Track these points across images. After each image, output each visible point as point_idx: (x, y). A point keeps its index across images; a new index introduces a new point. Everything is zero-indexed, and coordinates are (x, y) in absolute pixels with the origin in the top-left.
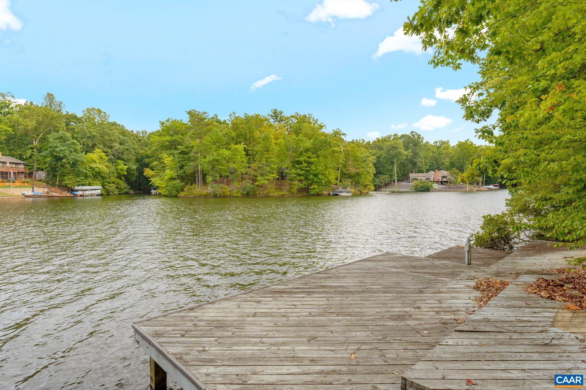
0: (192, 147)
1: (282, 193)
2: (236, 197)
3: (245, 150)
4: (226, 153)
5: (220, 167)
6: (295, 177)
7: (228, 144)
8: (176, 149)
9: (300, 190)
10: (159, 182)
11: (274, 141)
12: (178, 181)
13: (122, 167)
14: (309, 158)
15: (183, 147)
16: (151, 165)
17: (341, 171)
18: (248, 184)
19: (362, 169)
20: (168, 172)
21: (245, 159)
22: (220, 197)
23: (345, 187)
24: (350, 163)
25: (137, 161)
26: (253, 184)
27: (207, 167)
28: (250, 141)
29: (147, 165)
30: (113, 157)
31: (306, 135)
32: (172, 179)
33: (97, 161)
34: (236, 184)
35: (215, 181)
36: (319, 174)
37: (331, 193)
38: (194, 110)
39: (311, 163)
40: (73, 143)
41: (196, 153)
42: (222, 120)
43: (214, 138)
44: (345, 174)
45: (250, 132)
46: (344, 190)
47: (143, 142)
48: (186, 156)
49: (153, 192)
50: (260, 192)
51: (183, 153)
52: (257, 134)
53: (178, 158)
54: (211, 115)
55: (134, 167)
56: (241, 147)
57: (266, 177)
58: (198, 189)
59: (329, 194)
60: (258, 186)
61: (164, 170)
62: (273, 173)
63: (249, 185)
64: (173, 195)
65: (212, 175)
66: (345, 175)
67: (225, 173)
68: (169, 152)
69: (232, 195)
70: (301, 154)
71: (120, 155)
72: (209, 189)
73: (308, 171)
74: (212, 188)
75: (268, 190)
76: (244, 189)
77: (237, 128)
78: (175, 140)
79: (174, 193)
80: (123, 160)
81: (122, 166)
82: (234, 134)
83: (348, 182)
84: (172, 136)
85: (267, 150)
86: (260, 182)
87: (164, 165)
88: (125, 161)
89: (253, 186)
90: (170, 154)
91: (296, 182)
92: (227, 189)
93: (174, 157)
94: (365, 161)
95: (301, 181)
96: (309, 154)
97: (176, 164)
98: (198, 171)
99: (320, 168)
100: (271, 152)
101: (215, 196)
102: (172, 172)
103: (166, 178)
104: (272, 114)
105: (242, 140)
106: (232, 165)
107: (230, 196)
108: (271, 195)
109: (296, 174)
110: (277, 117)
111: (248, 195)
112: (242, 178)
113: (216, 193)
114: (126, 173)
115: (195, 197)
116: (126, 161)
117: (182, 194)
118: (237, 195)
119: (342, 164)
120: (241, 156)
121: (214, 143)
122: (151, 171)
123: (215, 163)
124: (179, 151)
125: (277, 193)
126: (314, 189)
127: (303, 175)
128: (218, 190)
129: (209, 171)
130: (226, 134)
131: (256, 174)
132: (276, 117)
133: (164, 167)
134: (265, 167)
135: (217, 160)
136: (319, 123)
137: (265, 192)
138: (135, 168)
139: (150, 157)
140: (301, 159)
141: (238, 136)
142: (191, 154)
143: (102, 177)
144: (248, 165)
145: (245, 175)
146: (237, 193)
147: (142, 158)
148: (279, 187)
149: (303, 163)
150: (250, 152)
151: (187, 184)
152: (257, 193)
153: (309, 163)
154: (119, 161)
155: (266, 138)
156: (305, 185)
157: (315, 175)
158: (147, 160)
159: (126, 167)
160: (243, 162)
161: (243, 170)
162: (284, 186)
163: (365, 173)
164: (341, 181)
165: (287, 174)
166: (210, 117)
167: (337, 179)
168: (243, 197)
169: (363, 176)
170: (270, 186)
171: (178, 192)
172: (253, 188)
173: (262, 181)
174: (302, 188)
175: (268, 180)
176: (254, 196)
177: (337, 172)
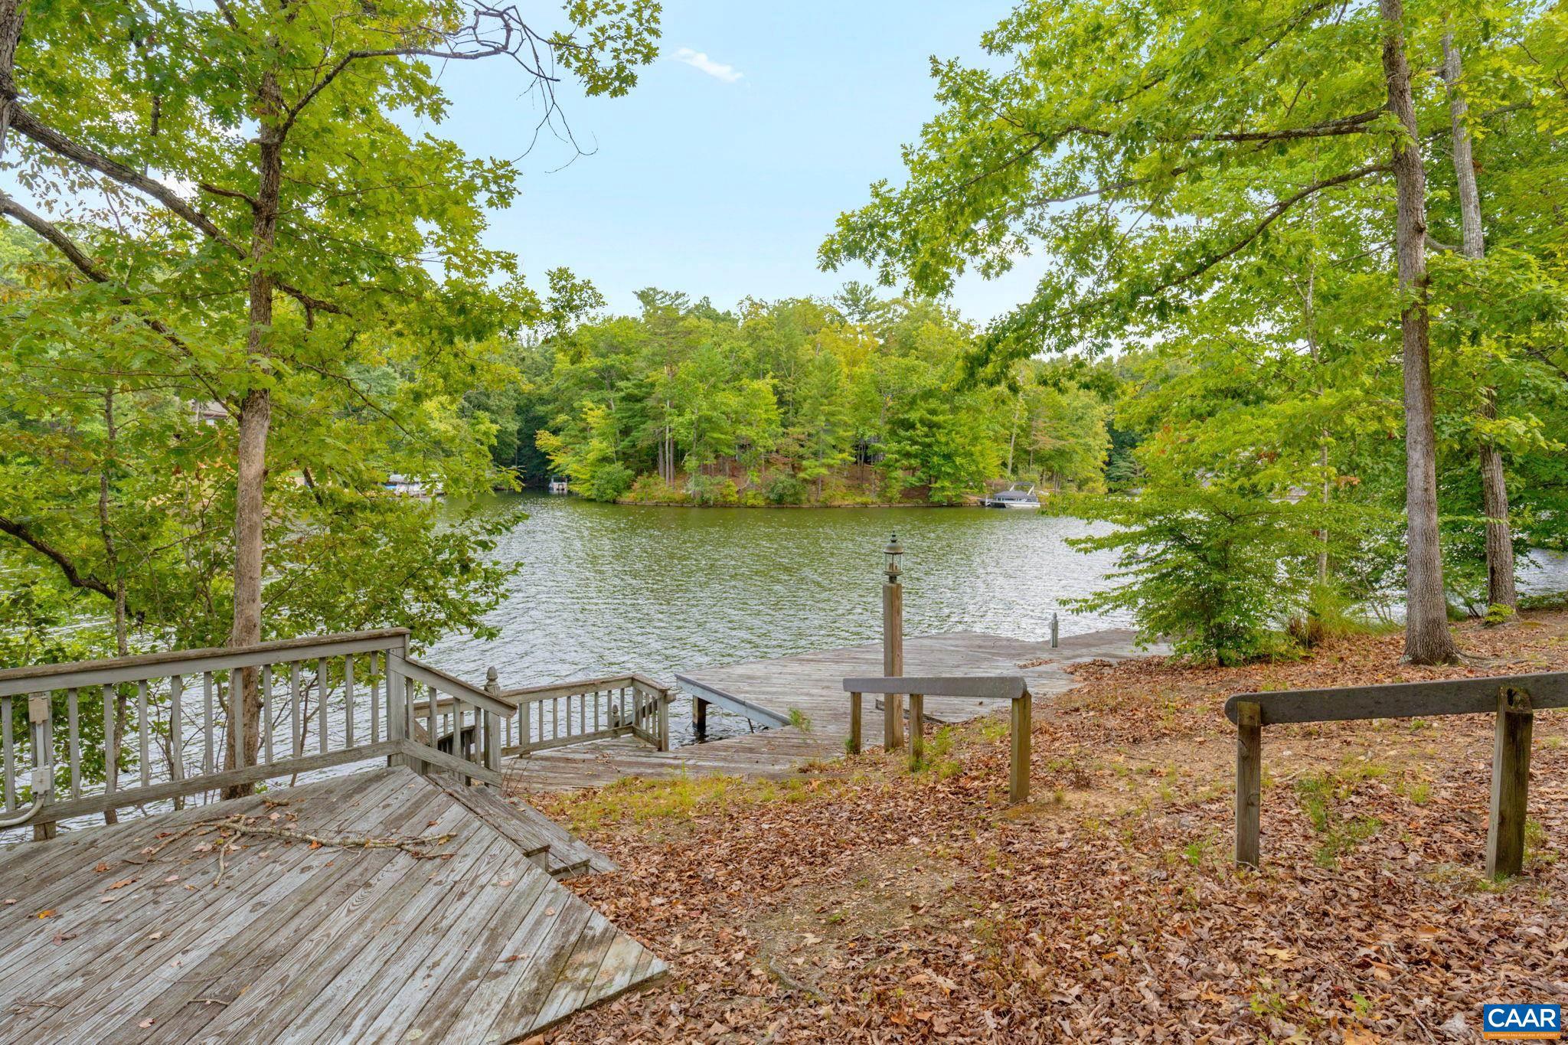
0: (653, 385)
1: (864, 499)
2: (753, 507)
3: (776, 391)
4: (730, 400)
5: (716, 435)
6: (897, 461)
7: (736, 376)
8: (612, 386)
9: (908, 493)
10: (575, 466)
11: (846, 370)
12: (618, 466)
13: (488, 426)
14: (933, 412)
15: (629, 384)
16: (551, 423)
17: (1017, 444)
18: (780, 476)
19: (1072, 440)
20: (595, 443)
21: (775, 415)
22: (715, 506)
23: (1022, 487)
24: (1040, 423)
25: (519, 410)
26: (794, 476)
27: (686, 435)
28: (789, 369)
29: (541, 422)
30: (466, 405)
31: (927, 356)
32: (605, 460)
33: (436, 414)
34: (753, 477)
35: (705, 469)
36: (956, 453)
37: (987, 501)
38: (654, 289)
39: (938, 426)
40: (386, 375)
41: (660, 401)
42: (720, 311)
43: (703, 365)
44: (1028, 452)
45: (790, 347)
46: (1020, 493)
47: (528, 362)
48: (638, 406)
49: (555, 486)
50: (811, 497)
51: (630, 398)
52: (806, 352)
53: (619, 410)
54: (694, 300)
55: (513, 426)
56: (764, 386)
57: (825, 461)
58: (662, 487)
59: (983, 503)
60: (805, 480)
61: (585, 438)
62: (841, 451)
63: (782, 477)
64: (607, 501)
65: (698, 455)
66: (1025, 456)
67: (727, 450)
68: (597, 394)
69: (743, 501)
70: (913, 403)
71: (483, 399)
72: (690, 488)
73: (930, 445)
74: (697, 485)
75: (829, 492)
76: (772, 490)
77: (759, 338)
78: (613, 366)
79: (610, 494)
80: (487, 409)
81: (488, 424)
82: (749, 354)
83: (1034, 472)
84: (603, 356)
85: (829, 392)
86: (809, 471)
87: (583, 425)
88: (493, 412)
89: (793, 481)
90: (599, 401)
91: (899, 474)
92: (730, 487)
93: (609, 407)
94: (1081, 418)
95: (912, 470)
96: (933, 404)
97: (612, 426)
98: (663, 444)
99: (959, 440)
100: (839, 400)
101: (704, 504)
102: (605, 444)
103: (591, 457)
104: (845, 294)
105: (769, 366)
106: (744, 431)
107: (738, 506)
108: (836, 503)
109: (898, 452)
110: (859, 300)
111: (780, 503)
112: (767, 461)
113: (707, 496)
114: (495, 442)
115: (657, 505)
116: (496, 413)
117: (627, 497)
118: (755, 502)
119: (1020, 427)
120: (767, 409)
121: (703, 378)
122: (552, 437)
123: (704, 425)
124: (622, 394)
125: (852, 500)
126: (943, 488)
127: (916, 456)
128: (711, 491)
129: (691, 444)
130: (731, 351)
131: (801, 451)
132: (856, 302)
133: (584, 430)
134: (823, 436)
135: (709, 420)
136: (963, 319)
137: (822, 496)
138: (516, 428)
139: (548, 402)
140: (914, 416)
141: (759, 358)
142: (650, 403)
143: (444, 451)
144: (781, 430)
145: (774, 455)
146: (755, 497)
147: (530, 404)
148: (857, 483)
149: (918, 425)
150: (788, 397)
151: (639, 472)
152: (803, 497)
153: (932, 425)
154: (480, 413)
155: (828, 366)
156: (921, 480)
157: (948, 457)
158: (540, 410)
159: (495, 428)
160: (769, 421)
161: (770, 442)
162: (868, 480)
163: (1078, 449)
164: (1014, 471)
165: (876, 452)
166: (691, 305)
167: (1004, 464)
168: (768, 507)
169: (1077, 458)
170: (834, 481)
171: (619, 493)
172: (794, 486)
173: (813, 468)
174: (914, 488)
175: (830, 467)
176: (796, 505)
177: (1005, 446)
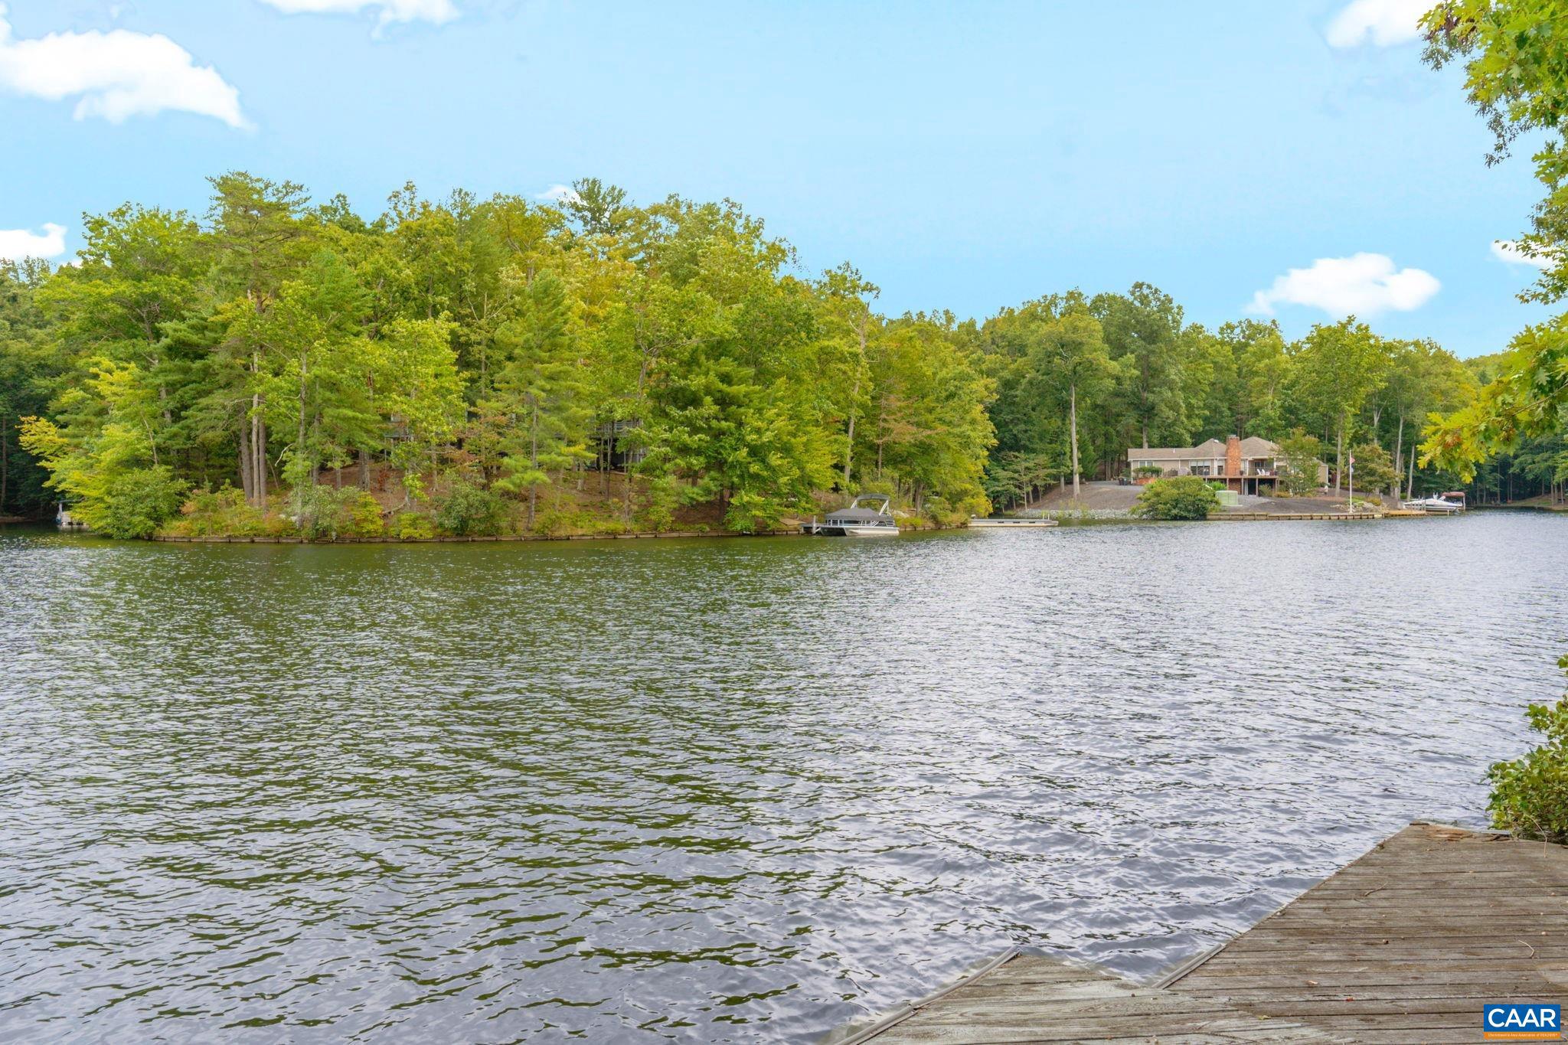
0: (224, 328)
1: (611, 526)
2: (410, 540)
3: (456, 343)
4: (378, 356)
5: (345, 413)
6: (666, 459)
7: (381, 315)
8: (154, 333)
9: (688, 513)
10: (80, 476)
11: (580, 308)
12: (159, 472)
14: (726, 379)
15: (182, 326)
16: (54, 405)
17: (857, 435)
18: (463, 487)
19: (942, 428)
20: (116, 432)
21: (456, 382)
23: (871, 502)
24: (895, 402)
26: (484, 487)
27: (287, 414)
28: (478, 307)
31: (715, 287)
32: (137, 462)
34: (414, 487)
35: (323, 474)
36: (770, 446)
37: (815, 526)
39: (738, 402)
41: (238, 352)
42: (367, 219)
43: (322, 290)
44: (874, 448)
45: (480, 270)
46: (867, 512)
47: (25, 305)
48: (198, 364)
49: (65, 518)
50: (517, 522)
51: (181, 350)
52: (509, 276)
53: (163, 371)
54: (319, 199)
56: (438, 328)
57: (542, 458)
59: (808, 530)
60: (506, 493)
61: (99, 426)
62: (571, 443)
63: (465, 488)
64: (135, 537)
65: (307, 448)
66: (873, 454)
67: (369, 441)
68: (122, 346)
69: (393, 531)
70: (693, 362)
72: (296, 510)
73: (724, 434)
74: (306, 504)
75: (549, 513)
76: (448, 509)
77: (425, 249)
78: (155, 296)
79: (140, 523)
82: (408, 273)
83: (886, 480)
84: (138, 278)
85: (552, 340)
86: (516, 477)
87: (98, 403)
89: (486, 495)
90: (128, 358)
91: (671, 480)
92: (371, 508)
93: (146, 366)
94: (952, 396)
95: (690, 475)
96: (727, 365)
98: (248, 432)
100: (567, 354)
101: (321, 537)
102: (135, 433)
103: (108, 457)
104: (578, 200)
105: (445, 299)
106: (398, 407)
107: (385, 540)
108: (562, 533)
109: (669, 444)
110: (601, 211)
111: (464, 533)
112: (441, 460)
113: (324, 522)
115: (230, 541)
117: (174, 528)
118: (415, 533)
119: (862, 406)
121: (321, 312)
122: (52, 430)
123: (321, 395)
124: (170, 343)
125: (588, 527)
126: (747, 507)
127: (698, 452)
128: (334, 513)
129: (294, 432)
130: (377, 273)
131: (502, 444)
132: (597, 212)
133: (99, 411)
134: (539, 416)
135: (333, 386)
136: (768, 235)
137: (538, 521)
140: (695, 383)
141: (427, 285)
142: (219, 358)
144: (465, 406)
146: (414, 523)
147: (22, 375)
148: (599, 501)
149: (703, 399)
150: (477, 353)
151: (198, 484)
152: (504, 523)
153: (723, 401)
155: (547, 296)
156: (708, 492)
157: (755, 452)
158: (40, 385)
160: (444, 392)
161: (445, 426)
162: (618, 494)
163: (953, 443)
164: (855, 477)
165: (634, 443)
166: (314, 204)
167: (839, 467)
168: (441, 539)
169: (946, 458)
170: (556, 496)
171: (159, 520)
172: (485, 504)
173: (522, 471)
174: (695, 506)
175: (552, 469)
176: (492, 534)
177: (842, 438)
